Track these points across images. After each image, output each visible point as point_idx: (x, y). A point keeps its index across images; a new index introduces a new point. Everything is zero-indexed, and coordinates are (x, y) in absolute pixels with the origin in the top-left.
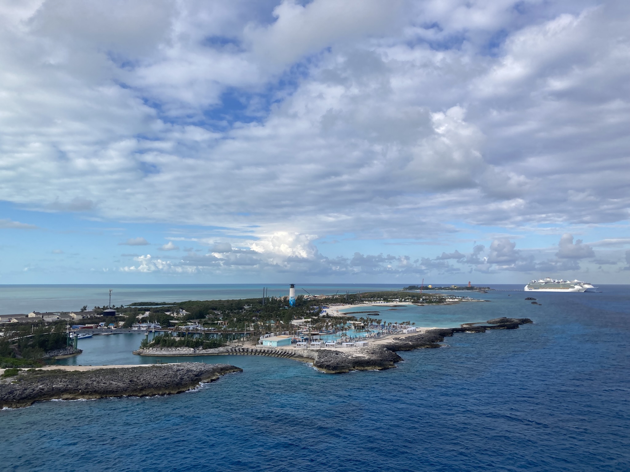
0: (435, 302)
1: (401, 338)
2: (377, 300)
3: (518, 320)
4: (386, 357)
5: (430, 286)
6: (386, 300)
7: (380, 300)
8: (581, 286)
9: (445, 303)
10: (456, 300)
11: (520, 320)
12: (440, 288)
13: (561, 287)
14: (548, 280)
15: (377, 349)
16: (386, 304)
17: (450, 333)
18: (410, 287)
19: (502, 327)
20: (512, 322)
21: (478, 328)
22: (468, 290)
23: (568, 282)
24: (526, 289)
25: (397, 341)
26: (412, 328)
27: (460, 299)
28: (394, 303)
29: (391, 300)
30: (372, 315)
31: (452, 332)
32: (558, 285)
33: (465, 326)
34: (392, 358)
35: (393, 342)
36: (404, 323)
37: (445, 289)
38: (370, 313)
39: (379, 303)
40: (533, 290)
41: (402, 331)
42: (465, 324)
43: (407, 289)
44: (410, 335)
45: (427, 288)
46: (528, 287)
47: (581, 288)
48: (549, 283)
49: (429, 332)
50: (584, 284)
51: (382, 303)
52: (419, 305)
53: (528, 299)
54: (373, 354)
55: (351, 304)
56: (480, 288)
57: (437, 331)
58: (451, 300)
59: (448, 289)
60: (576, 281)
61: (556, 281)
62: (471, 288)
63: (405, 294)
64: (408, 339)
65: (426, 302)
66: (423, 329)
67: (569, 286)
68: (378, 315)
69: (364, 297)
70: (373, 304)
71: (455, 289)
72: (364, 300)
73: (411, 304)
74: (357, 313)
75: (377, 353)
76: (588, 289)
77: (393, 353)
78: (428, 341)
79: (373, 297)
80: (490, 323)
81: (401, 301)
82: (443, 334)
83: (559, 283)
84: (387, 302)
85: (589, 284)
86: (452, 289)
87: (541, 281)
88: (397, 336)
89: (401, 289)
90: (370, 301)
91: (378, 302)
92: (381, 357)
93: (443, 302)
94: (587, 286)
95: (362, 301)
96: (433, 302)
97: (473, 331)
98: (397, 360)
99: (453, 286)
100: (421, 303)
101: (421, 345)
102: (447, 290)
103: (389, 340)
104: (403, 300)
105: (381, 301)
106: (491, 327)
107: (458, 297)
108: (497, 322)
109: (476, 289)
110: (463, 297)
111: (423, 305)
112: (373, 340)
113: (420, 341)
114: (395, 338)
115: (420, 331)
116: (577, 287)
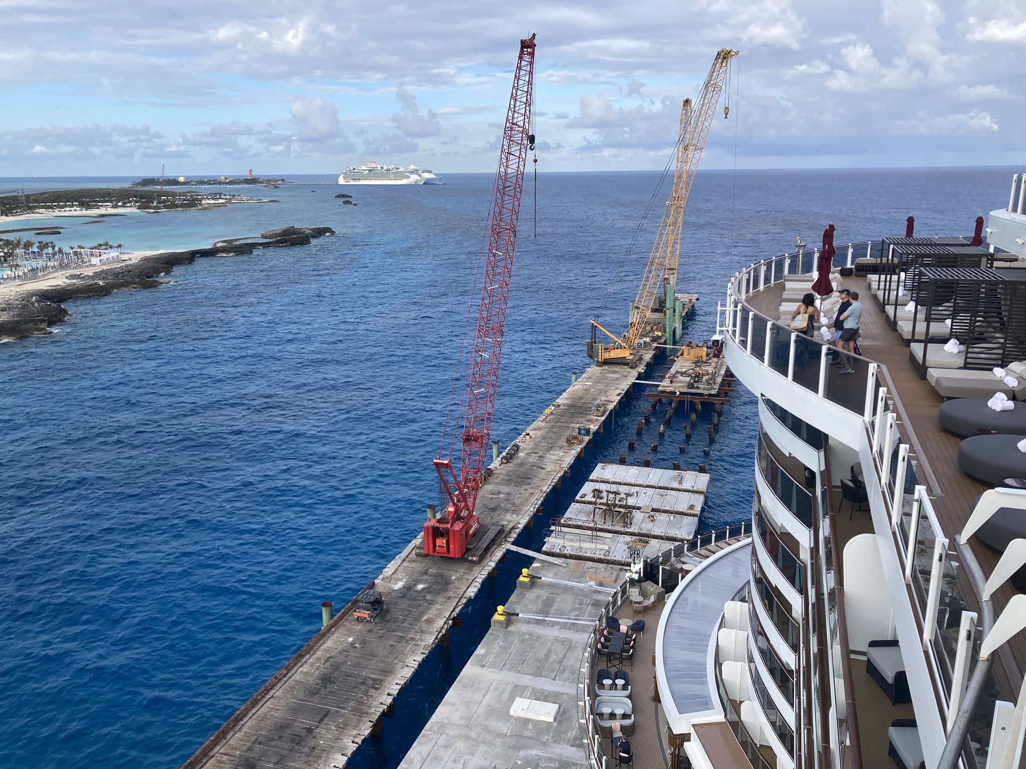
0: (181, 206)
1: (86, 274)
2: (66, 206)
3: (311, 229)
4: (34, 313)
5: (181, 179)
6: (83, 205)
7: (72, 206)
8: (419, 175)
9: (200, 207)
10: (221, 201)
11: (313, 230)
12: (201, 182)
13: (392, 178)
14: (373, 165)
15: (17, 300)
16: (85, 212)
17: (187, 259)
18: (144, 180)
19: (283, 243)
20: (302, 233)
21: (241, 246)
22: (248, 184)
23: (402, 169)
24: (341, 181)
25: (74, 281)
26: (113, 254)
27: (227, 199)
28: (102, 211)
29: (94, 205)
30: (44, 233)
31: (191, 257)
32: (386, 174)
33: (219, 245)
34: (45, 316)
35: (64, 283)
36: (100, 245)
37: (208, 183)
38: (41, 231)
39: (70, 211)
40: (352, 183)
41: (90, 261)
42: (222, 242)
43: (138, 184)
44: (105, 268)
45: (175, 182)
46: (344, 177)
47: (418, 178)
48: (374, 170)
49: (146, 260)
50: (423, 172)
51: (75, 210)
52: (149, 213)
53: (340, 196)
54: (5, 310)
55: (7, 215)
56: (269, 181)
57: (165, 257)
58: (212, 202)
59: (214, 184)
60: (412, 167)
61: (385, 168)
62: (253, 181)
63: (126, 193)
64: (97, 275)
65: (165, 207)
66: (135, 255)
67: (402, 176)
68: (59, 233)
69: (36, 201)
70: (57, 212)
71: (227, 183)
72: (36, 207)
73: (135, 210)
74: (13, 231)
75: (15, 308)
76: (429, 179)
77: (53, 305)
78: (139, 277)
79: (57, 199)
80: (266, 238)
81: (116, 206)
82: (170, 262)
83: (388, 170)
84: (87, 209)
85: (430, 172)
86: (220, 183)
87: (363, 168)
88: (76, 272)
89: (127, 185)
90: (51, 207)
91: (68, 209)
92: (19, 315)
93: (195, 205)
94: (427, 176)
95: (31, 209)
96: (177, 206)
97: (230, 252)
98: (57, 317)
99: (223, 178)
100: (155, 208)
101: (122, 285)
102: (211, 184)
103: (58, 280)
104: (120, 204)
105: (75, 208)
106: (264, 245)
107: (225, 195)
108: (276, 235)
109: (261, 182)
110: (234, 196)
111: (158, 212)
112: (18, 282)
113: (123, 276)
114: (71, 275)
115: (130, 259)
116: (414, 178)
